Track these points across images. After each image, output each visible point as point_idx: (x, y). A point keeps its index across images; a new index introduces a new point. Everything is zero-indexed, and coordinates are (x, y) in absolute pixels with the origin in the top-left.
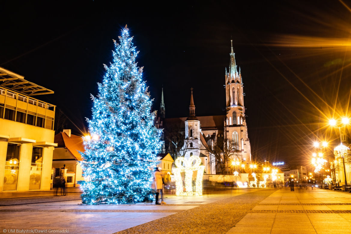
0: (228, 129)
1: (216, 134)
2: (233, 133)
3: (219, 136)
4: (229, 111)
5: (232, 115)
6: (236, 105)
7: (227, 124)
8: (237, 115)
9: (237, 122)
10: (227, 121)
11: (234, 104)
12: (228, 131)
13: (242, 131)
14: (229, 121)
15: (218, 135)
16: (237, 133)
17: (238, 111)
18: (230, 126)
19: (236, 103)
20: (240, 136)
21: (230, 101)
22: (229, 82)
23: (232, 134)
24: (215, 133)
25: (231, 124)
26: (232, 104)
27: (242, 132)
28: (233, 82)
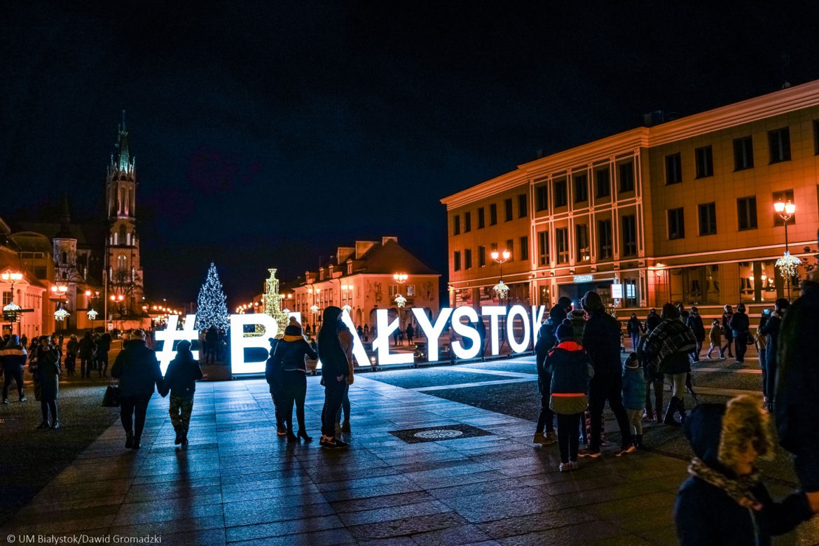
0: (111, 251)
1: (88, 257)
2: (119, 258)
3: (92, 259)
4: (116, 224)
5: (119, 230)
6: (126, 216)
7: (111, 244)
8: (127, 230)
9: (126, 241)
10: (111, 239)
11: (123, 213)
12: (112, 255)
13: (133, 255)
14: (115, 239)
15: (90, 257)
16: (125, 258)
17: (129, 225)
18: (115, 247)
19: (127, 213)
20: (129, 262)
21: (115, 209)
22: (116, 178)
23: (117, 259)
24: (86, 255)
25: (116, 243)
26: (119, 212)
27: (133, 258)
28: (123, 178)
